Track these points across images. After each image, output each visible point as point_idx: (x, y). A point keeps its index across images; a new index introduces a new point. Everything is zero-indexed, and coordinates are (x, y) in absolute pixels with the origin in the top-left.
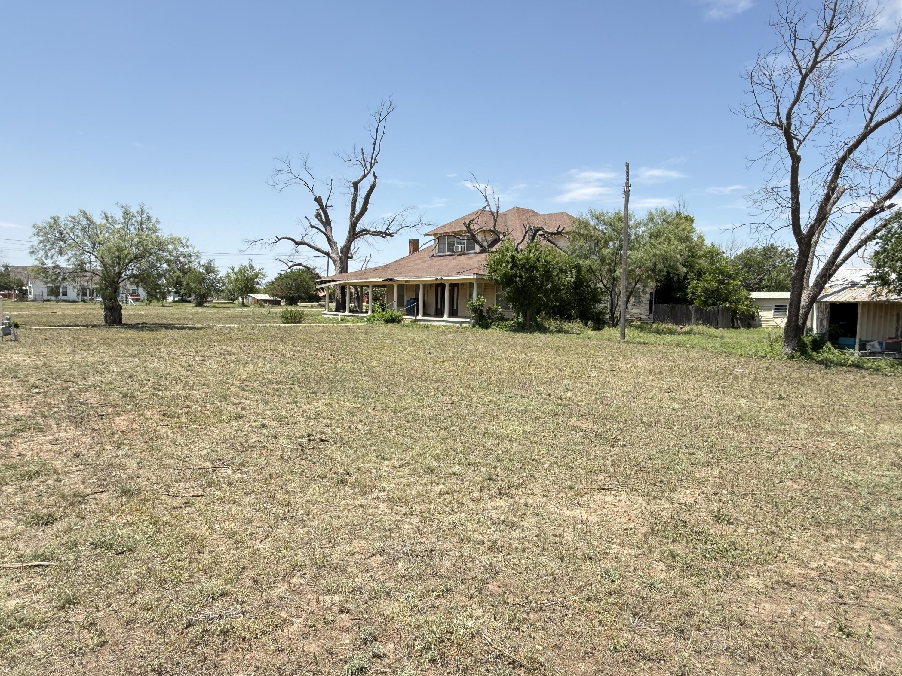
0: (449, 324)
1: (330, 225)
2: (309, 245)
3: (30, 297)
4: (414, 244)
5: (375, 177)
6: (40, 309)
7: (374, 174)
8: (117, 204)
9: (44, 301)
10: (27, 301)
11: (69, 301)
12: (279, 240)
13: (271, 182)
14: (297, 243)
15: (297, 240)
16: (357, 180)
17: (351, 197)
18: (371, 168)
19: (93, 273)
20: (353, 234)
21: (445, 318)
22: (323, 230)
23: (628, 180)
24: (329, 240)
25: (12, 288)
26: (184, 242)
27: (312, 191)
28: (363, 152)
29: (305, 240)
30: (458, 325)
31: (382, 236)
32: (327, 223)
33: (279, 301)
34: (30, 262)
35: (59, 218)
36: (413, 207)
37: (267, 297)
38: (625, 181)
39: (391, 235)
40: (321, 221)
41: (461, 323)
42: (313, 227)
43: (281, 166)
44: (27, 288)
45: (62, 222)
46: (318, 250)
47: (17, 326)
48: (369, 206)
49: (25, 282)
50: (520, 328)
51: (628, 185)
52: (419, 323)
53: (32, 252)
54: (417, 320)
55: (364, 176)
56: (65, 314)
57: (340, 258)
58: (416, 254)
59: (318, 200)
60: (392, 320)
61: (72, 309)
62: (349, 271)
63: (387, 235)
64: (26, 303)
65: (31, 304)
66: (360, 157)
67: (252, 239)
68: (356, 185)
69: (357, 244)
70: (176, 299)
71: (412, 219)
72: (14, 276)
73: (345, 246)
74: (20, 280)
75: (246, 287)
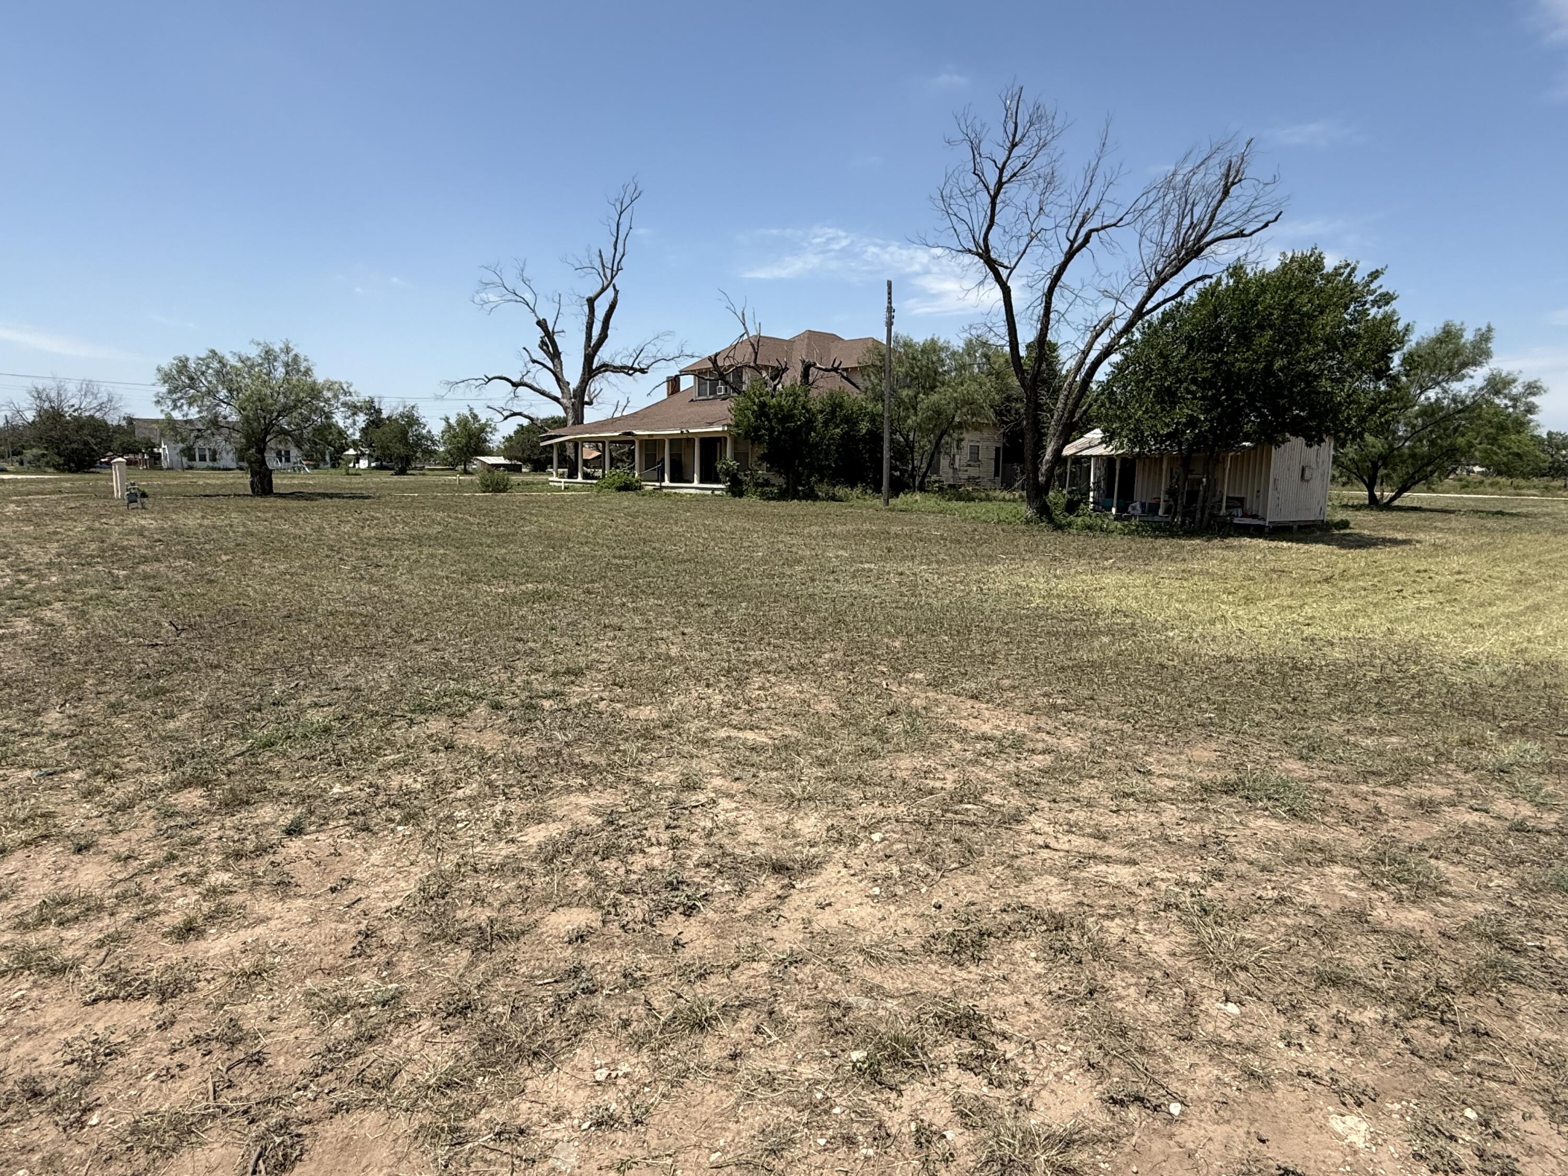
0: (698, 491)
1: (559, 358)
2: (531, 387)
3: (164, 465)
4: (674, 383)
5: (616, 292)
6: (175, 479)
7: (614, 286)
8: (253, 341)
9: (183, 469)
10: (161, 469)
11: (219, 469)
12: (490, 380)
13: (477, 299)
14: (515, 385)
15: (514, 380)
16: (592, 295)
17: (585, 319)
18: (612, 278)
19: (232, 428)
20: (590, 372)
21: (696, 483)
22: (550, 365)
23: (890, 303)
24: (559, 380)
25: (140, 451)
26: (345, 386)
27: (534, 311)
28: (601, 256)
29: (526, 380)
30: (709, 492)
31: (627, 374)
32: (555, 355)
33: (520, 467)
34: (156, 414)
35: (187, 359)
36: (669, 333)
37: (501, 460)
38: (886, 304)
39: (643, 371)
40: (547, 352)
41: (713, 490)
42: (534, 361)
43: (490, 277)
44: (161, 451)
45: (192, 365)
46: (543, 393)
47: (144, 495)
48: (609, 332)
49: (157, 441)
50: (783, 495)
51: (890, 310)
52: (665, 491)
53: (158, 402)
54: (661, 488)
55: (603, 290)
56: (207, 484)
57: (573, 404)
58: (676, 396)
59: (542, 324)
60: (626, 487)
61: (218, 478)
62: (585, 422)
63: (635, 370)
64: (159, 472)
65: (166, 473)
66: (597, 264)
67: (453, 380)
68: (591, 302)
69: (595, 385)
70: (373, 465)
71: (670, 349)
72: (140, 435)
73: (579, 387)
74: (149, 439)
75: (467, 445)
